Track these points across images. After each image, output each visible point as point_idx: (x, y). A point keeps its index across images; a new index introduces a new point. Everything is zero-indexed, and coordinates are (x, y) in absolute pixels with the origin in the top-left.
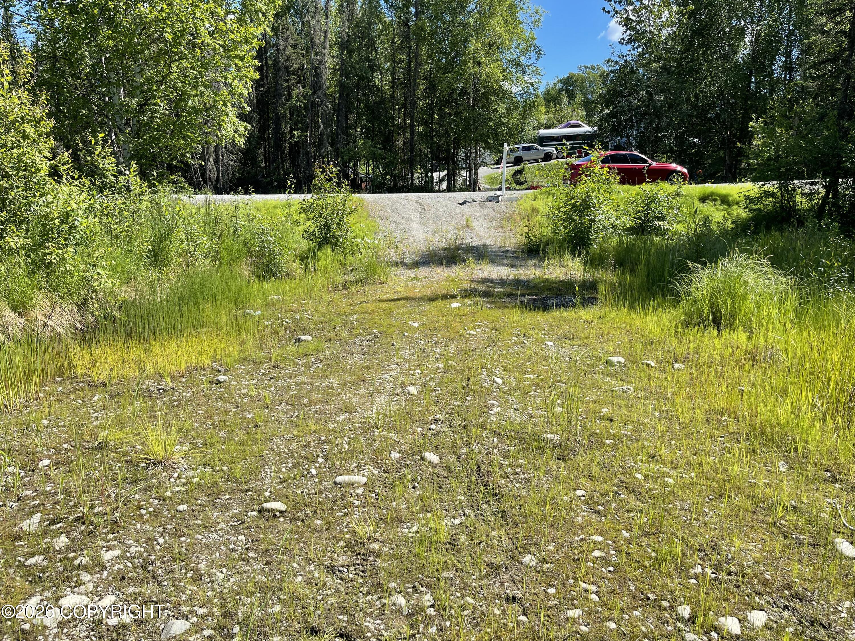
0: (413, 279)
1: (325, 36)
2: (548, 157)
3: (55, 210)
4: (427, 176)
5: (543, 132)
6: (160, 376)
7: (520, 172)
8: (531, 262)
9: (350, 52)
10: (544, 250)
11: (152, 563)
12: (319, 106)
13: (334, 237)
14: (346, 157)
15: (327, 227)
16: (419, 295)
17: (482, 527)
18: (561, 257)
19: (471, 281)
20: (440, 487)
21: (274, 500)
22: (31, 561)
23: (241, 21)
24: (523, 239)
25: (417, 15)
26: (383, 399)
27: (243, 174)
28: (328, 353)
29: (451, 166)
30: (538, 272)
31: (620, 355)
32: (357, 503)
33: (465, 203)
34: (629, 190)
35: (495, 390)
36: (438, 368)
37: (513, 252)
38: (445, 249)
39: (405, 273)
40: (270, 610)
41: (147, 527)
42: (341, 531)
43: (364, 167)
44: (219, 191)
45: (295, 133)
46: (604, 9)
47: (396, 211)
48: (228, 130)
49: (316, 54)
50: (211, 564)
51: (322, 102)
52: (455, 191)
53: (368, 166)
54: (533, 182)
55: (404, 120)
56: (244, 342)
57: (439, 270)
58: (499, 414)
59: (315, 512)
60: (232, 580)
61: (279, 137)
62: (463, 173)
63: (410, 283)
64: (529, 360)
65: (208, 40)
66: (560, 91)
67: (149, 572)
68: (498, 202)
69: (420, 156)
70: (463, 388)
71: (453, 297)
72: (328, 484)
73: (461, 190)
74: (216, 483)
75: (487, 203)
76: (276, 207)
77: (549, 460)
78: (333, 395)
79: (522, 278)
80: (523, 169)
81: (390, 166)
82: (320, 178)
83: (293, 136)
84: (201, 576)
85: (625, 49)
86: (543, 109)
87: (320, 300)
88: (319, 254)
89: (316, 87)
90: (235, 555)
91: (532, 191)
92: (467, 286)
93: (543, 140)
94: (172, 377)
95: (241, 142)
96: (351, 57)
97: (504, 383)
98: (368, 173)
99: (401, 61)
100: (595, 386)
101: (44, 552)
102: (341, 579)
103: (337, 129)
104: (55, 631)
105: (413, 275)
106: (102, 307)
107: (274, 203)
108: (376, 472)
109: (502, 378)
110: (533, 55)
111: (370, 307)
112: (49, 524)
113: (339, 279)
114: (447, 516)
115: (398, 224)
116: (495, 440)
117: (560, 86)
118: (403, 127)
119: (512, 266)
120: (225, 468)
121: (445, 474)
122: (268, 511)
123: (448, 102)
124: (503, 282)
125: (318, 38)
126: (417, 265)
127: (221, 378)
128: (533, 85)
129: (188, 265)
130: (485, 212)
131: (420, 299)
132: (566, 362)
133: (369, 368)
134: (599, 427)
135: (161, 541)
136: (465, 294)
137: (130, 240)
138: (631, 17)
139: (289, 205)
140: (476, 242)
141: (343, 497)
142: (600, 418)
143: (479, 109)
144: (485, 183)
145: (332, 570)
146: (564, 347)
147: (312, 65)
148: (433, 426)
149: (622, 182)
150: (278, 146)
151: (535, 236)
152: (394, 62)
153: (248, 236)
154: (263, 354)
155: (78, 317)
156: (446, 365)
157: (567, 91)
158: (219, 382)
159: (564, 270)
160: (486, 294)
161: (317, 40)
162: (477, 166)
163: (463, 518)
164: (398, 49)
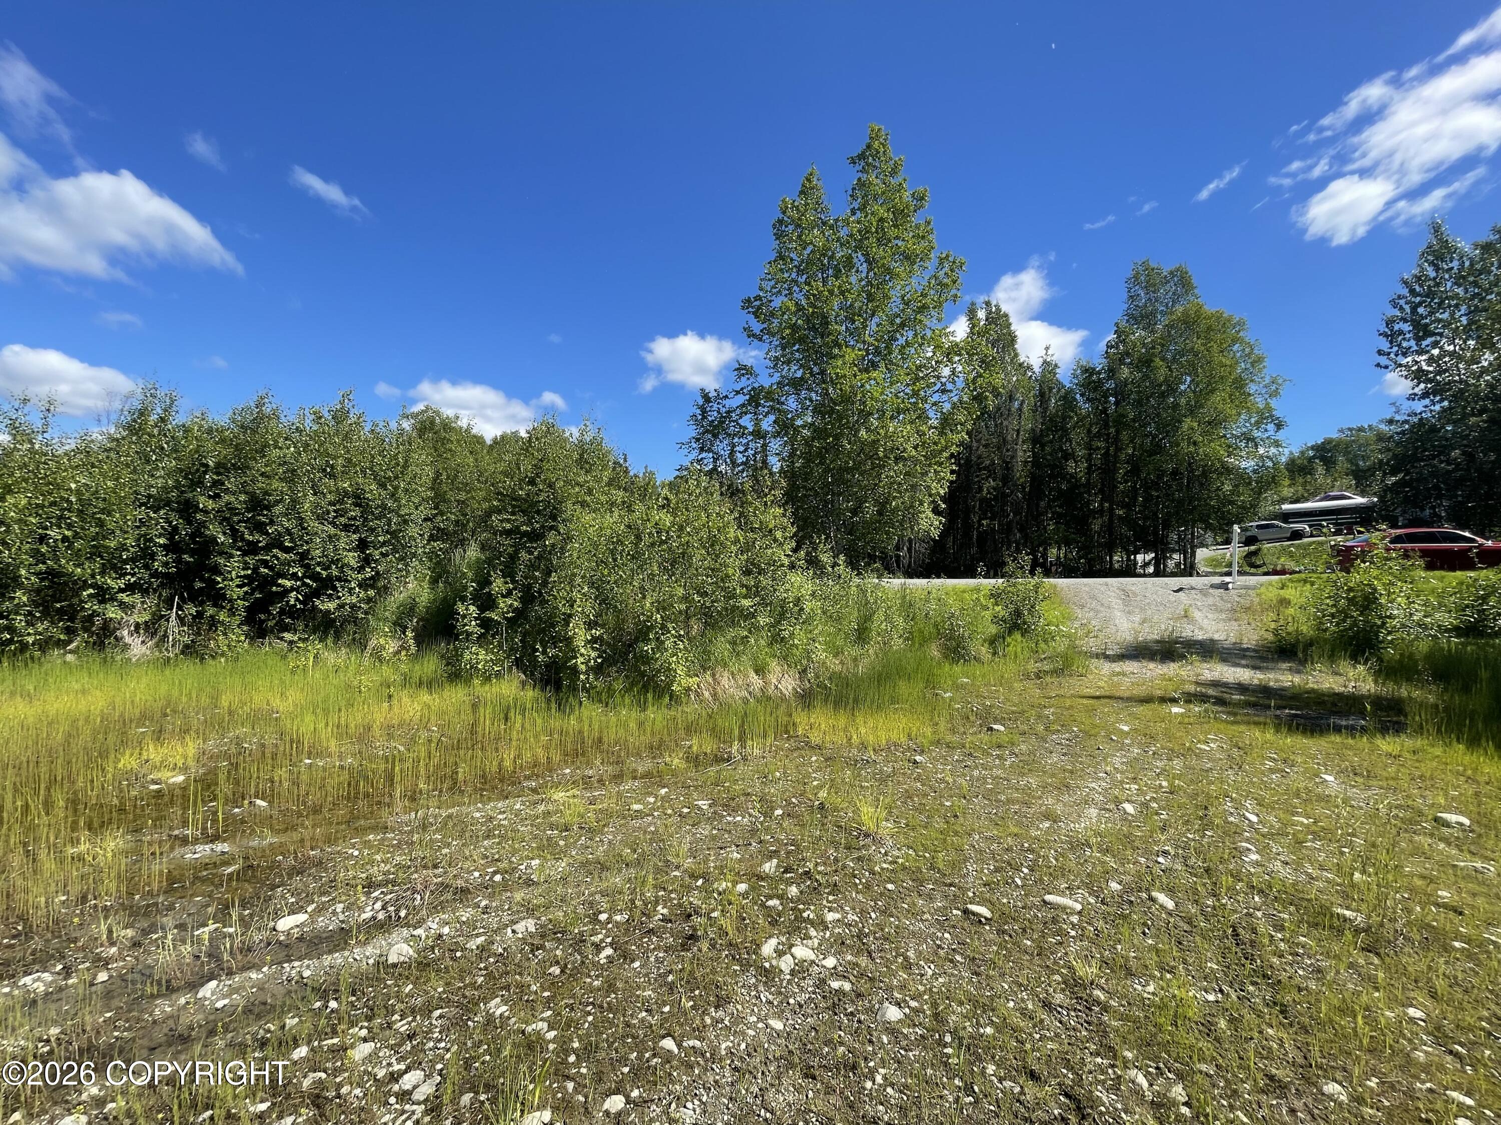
0: (1119, 674)
1: (1018, 435)
2: (1297, 535)
3: (791, 596)
4: (1129, 559)
5: (1286, 507)
6: (863, 746)
7: (1255, 553)
8: (1285, 665)
9: (1043, 446)
10: (1305, 651)
11: (867, 936)
12: (1008, 496)
13: (1025, 623)
14: (1036, 543)
15: (1018, 613)
16: (1127, 694)
17: (1249, 1017)
18: (1333, 662)
19: (1197, 683)
20: (1180, 943)
21: (978, 904)
22: (770, 903)
23: (942, 433)
24: (1270, 637)
25: (1117, 403)
26: (1093, 812)
27: (931, 559)
28: (1023, 747)
29: (1160, 546)
30: (1297, 679)
31: (1461, 813)
32: (1073, 933)
33: (1180, 590)
34: (1443, 577)
35: (1247, 829)
36: (1161, 786)
37: (1255, 651)
38: (1157, 642)
39: (1107, 667)
40: (982, 1031)
41: (860, 897)
42: (1055, 963)
43: (1055, 551)
44: (910, 575)
45: (984, 522)
46: (1378, 365)
47: (1094, 598)
48: (924, 524)
49: (1008, 450)
50: (919, 954)
51: (1012, 492)
52: (1164, 575)
53: (1059, 549)
54: (1276, 565)
55: (1101, 504)
56: (937, 724)
57: (1152, 665)
58: (1257, 864)
59: (1024, 930)
60: (940, 980)
61: (968, 527)
62: (1176, 556)
63: (1115, 679)
64: (1298, 796)
65: (914, 453)
66: (1310, 460)
67: (864, 944)
68: (1227, 589)
69: (1121, 539)
70: (1201, 818)
71: (1174, 701)
72: (1037, 901)
73: (1173, 575)
74: (919, 869)
75: (1211, 591)
76: (964, 592)
77: (1351, 950)
78: (1034, 797)
79: (1272, 684)
80: (1259, 549)
81: (1085, 549)
82: (1011, 567)
83: (981, 525)
84: (911, 964)
85: (1418, 406)
86: (1287, 482)
87: (1011, 689)
88: (1008, 639)
89: (1006, 479)
90: (941, 952)
91: (1277, 577)
92: (1192, 688)
93: (1286, 517)
94: (874, 750)
95: (935, 534)
96: (1043, 450)
97: (1260, 822)
98: (1058, 558)
99: (1098, 448)
100: (1417, 851)
101: (780, 897)
102: (1061, 1022)
103: (1026, 516)
104: (788, 977)
105: (1118, 670)
106: (817, 676)
107: (963, 588)
108: (1092, 900)
109: (1258, 815)
110: (1271, 427)
111: (1068, 703)
112: (784, 872)
113: (1032, 667)
114: (1194, 985)
115: (1097, 612)
116: (1257, 899)
117: (1311, 453)
118: (1101, 511)
119: (1255, 668)
120: (927, 855)
121: (1186, 927)
122: (974, 914)
123: (1156, 485)
124: (1242, 688)
125: (1011, 436)
126: (1121, 657)
127: (918, 758)
128: (1271, 459)
129: (885, 644)
130: (1210, 601)
131: (1129, 699)
132: (1361, 808)
133: (1072, 772)
134: (1436, 918)
135: (873, 915)
136: (1190, 698)
137: (839, 619)
138: (1425, 368)
139: (978, 590)
140: (1200, 636)
141: (1054, 920)
142: (1438, 905)
143: (1196, 489)
144: (1206, 566)
145: (1047, 1005)
146: (1354, 786)
147: (1004, 461)
148: (1161, 859)
149: (1430, 567)
150: (967, 534)
151: (1289, 634)
152: (1090, 449)
153: (939, 619)
154: (956, 738)
155: (798, 682)
156: (1171, 785)
157: (1324, 459)
158: (915, 762)
159: (1341, 680)
160: (1220, 702)
161: (1009, 438)
162: (1194, 548)
163: (1220, 995)
164: (1095, 436)
